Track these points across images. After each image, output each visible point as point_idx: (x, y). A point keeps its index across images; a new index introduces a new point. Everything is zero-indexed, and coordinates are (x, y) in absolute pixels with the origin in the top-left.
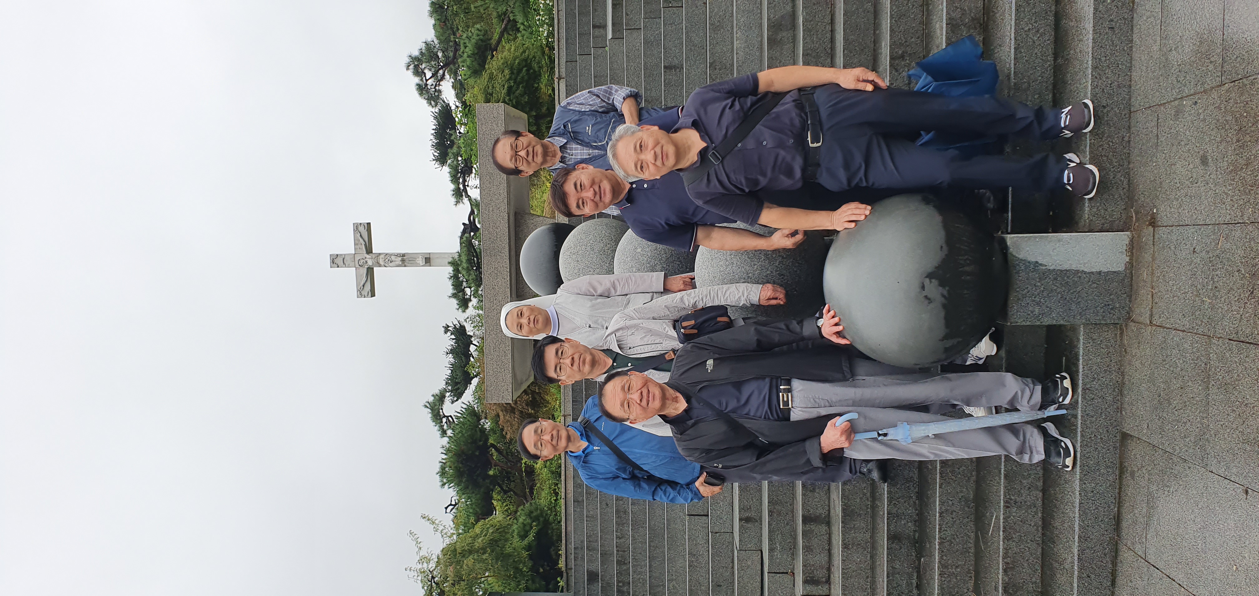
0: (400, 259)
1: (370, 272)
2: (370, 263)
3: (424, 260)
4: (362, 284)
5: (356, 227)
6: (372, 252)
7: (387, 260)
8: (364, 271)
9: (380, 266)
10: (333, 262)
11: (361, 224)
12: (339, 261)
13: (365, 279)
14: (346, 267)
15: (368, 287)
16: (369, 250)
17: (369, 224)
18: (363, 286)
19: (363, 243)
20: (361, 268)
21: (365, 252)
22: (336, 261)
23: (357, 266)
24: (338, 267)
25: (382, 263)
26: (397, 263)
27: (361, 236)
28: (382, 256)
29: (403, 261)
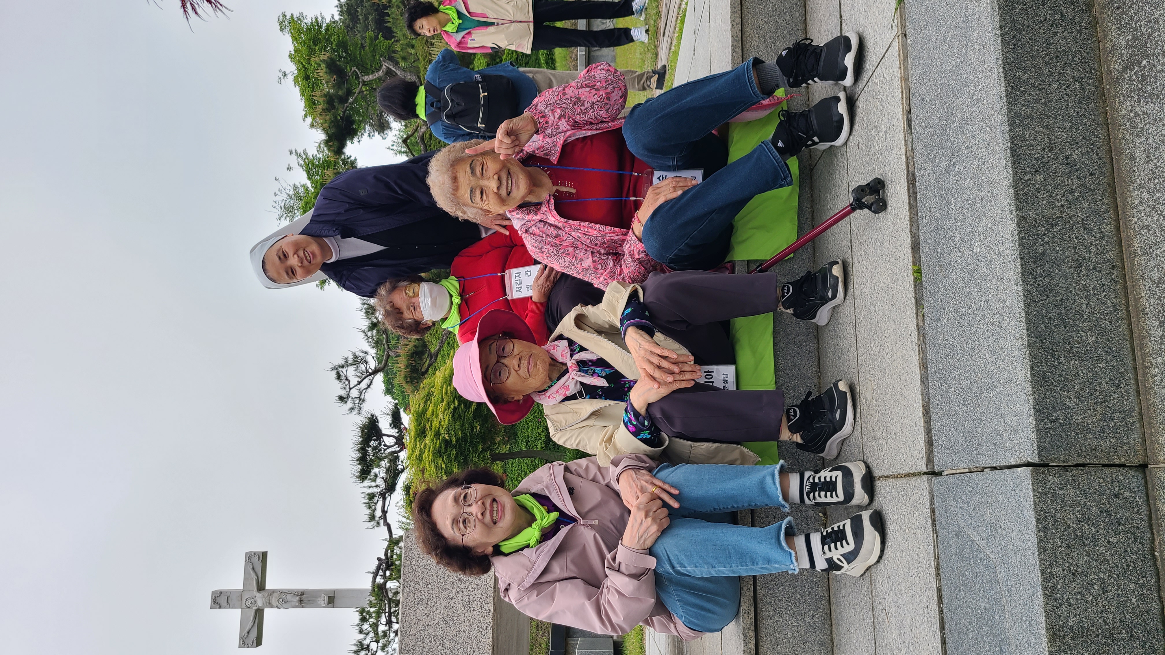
0: (297, 598)
1: (259, 614)
2: (260, 604)
3: (326, 600)
4: (247, 629)
5: (250, 556)
6: (264, 589)
7: (281, 600)
8: (252, 613)
9: (272, 607)
10: (215, 602)
11: (255, 554)
12: (223, 600)
13: (251, 623)
14: (229, 607)
15: (254, 634)
16: (261, 587)
17: (265, 554)
18: (248, 633)
19: (255, 577)
20: (248, 610)
21: (255, 589)
22: (218, 600)
23: (244, 606)
24: (220, 607)
25: (274, 603)
26: (293, 604)
27: (253, 568)
28: (276, 595)
29: (301, 601)
